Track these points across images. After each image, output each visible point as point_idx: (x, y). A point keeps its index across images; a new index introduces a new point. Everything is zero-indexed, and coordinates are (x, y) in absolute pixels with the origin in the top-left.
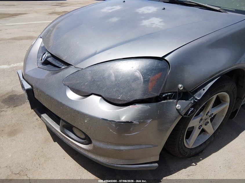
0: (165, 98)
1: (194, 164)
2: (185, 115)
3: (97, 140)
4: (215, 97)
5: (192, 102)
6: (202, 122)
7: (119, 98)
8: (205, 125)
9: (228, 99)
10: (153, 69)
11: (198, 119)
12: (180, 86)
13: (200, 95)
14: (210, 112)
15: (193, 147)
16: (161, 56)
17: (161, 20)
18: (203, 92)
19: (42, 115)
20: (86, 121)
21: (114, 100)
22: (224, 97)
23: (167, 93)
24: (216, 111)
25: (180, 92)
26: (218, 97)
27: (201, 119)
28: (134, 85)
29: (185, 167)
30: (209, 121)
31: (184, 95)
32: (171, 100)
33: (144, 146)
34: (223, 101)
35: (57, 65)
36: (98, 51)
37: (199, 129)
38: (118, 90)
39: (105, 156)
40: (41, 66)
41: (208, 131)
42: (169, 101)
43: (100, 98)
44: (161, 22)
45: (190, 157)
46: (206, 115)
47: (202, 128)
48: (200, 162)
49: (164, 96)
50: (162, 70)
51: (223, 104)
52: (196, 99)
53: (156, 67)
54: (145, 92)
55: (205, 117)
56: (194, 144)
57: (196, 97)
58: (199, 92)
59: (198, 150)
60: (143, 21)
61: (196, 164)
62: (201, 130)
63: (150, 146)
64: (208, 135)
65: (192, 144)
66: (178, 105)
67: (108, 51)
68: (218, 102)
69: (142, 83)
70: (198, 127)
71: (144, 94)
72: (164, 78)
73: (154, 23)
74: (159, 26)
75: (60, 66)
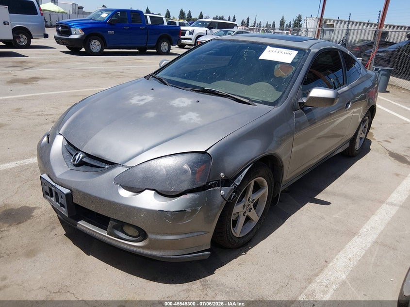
0: (211, 187)
1: (243, 253)
2: (228, 200)
3: (154, 233)
4: (253, 182)
5: (233, 187)
6: (245, 208)
7: (172, 190)
8: (249, 212)
9: (266, 184)
10: (198, 162)
11: (242, 205)
12: (222, 174)
13: (239, 181)
14: (251, 197)
15: (240, 236)
16: (203, 150)
17: (198, 115)
18: (241, 178)
19: (78, 222)
20: (142, 216)
21: (168, 192)
22: (262, 182)
23: (212, 182)
24: (256, 196)
25: (222, 180)
26: (255, 182)
27: (244, 206)
28: (183, 178)
29: (236, 258)
30: (252, 207)
31: (226, 182)
32: (216, 188)
33: (196, 234)
34: (262, 186)
35: (98, 165)
36: (145, 149)
37: (244, 215)
38: (170, 183)
39: (160, 249)
40: (74, 168)
41: (253, 218)
42: (214, 188)
43: (154, 192)
44: (198, 117)
45: (239, 247)
46: (248, 201)
47: (246, 215)
48: (249, 251)
49: (209, 184)
50: (206, 162)
51: (263, 189)
52: (236, 185)
53: (201, 159)
54: (194, 182)
55: (247, 203)
56: (241, 232)
57: (236, 183)
58: (237, 179)
59: (246, 239)
60: (181, 116)
61: (246, 253)
62: (245, 217)
63: (202, 233)
64: (254, 222)
65: (239, 233)
66: (222, 192)
67: (156, 148)
68: (257, 187)
69: (190, 175)
70: (242, 213)
71: (194, 184)
72: (209, 168)
73: (192, 119)
74: (196, 122)
75: (103, 166)
